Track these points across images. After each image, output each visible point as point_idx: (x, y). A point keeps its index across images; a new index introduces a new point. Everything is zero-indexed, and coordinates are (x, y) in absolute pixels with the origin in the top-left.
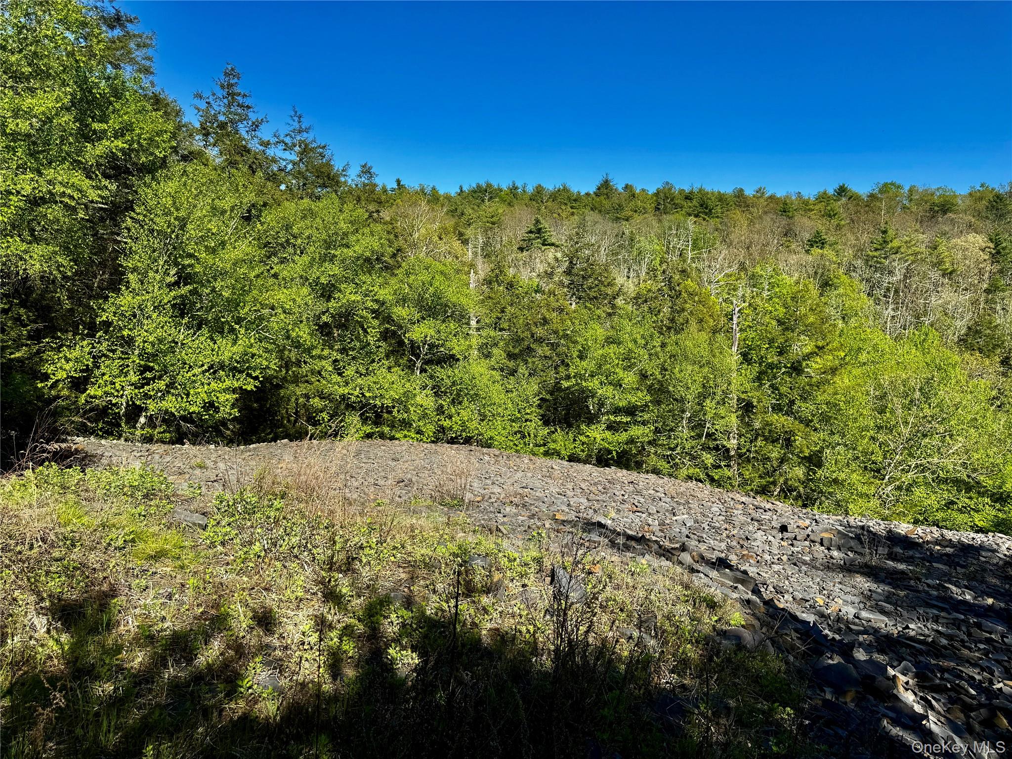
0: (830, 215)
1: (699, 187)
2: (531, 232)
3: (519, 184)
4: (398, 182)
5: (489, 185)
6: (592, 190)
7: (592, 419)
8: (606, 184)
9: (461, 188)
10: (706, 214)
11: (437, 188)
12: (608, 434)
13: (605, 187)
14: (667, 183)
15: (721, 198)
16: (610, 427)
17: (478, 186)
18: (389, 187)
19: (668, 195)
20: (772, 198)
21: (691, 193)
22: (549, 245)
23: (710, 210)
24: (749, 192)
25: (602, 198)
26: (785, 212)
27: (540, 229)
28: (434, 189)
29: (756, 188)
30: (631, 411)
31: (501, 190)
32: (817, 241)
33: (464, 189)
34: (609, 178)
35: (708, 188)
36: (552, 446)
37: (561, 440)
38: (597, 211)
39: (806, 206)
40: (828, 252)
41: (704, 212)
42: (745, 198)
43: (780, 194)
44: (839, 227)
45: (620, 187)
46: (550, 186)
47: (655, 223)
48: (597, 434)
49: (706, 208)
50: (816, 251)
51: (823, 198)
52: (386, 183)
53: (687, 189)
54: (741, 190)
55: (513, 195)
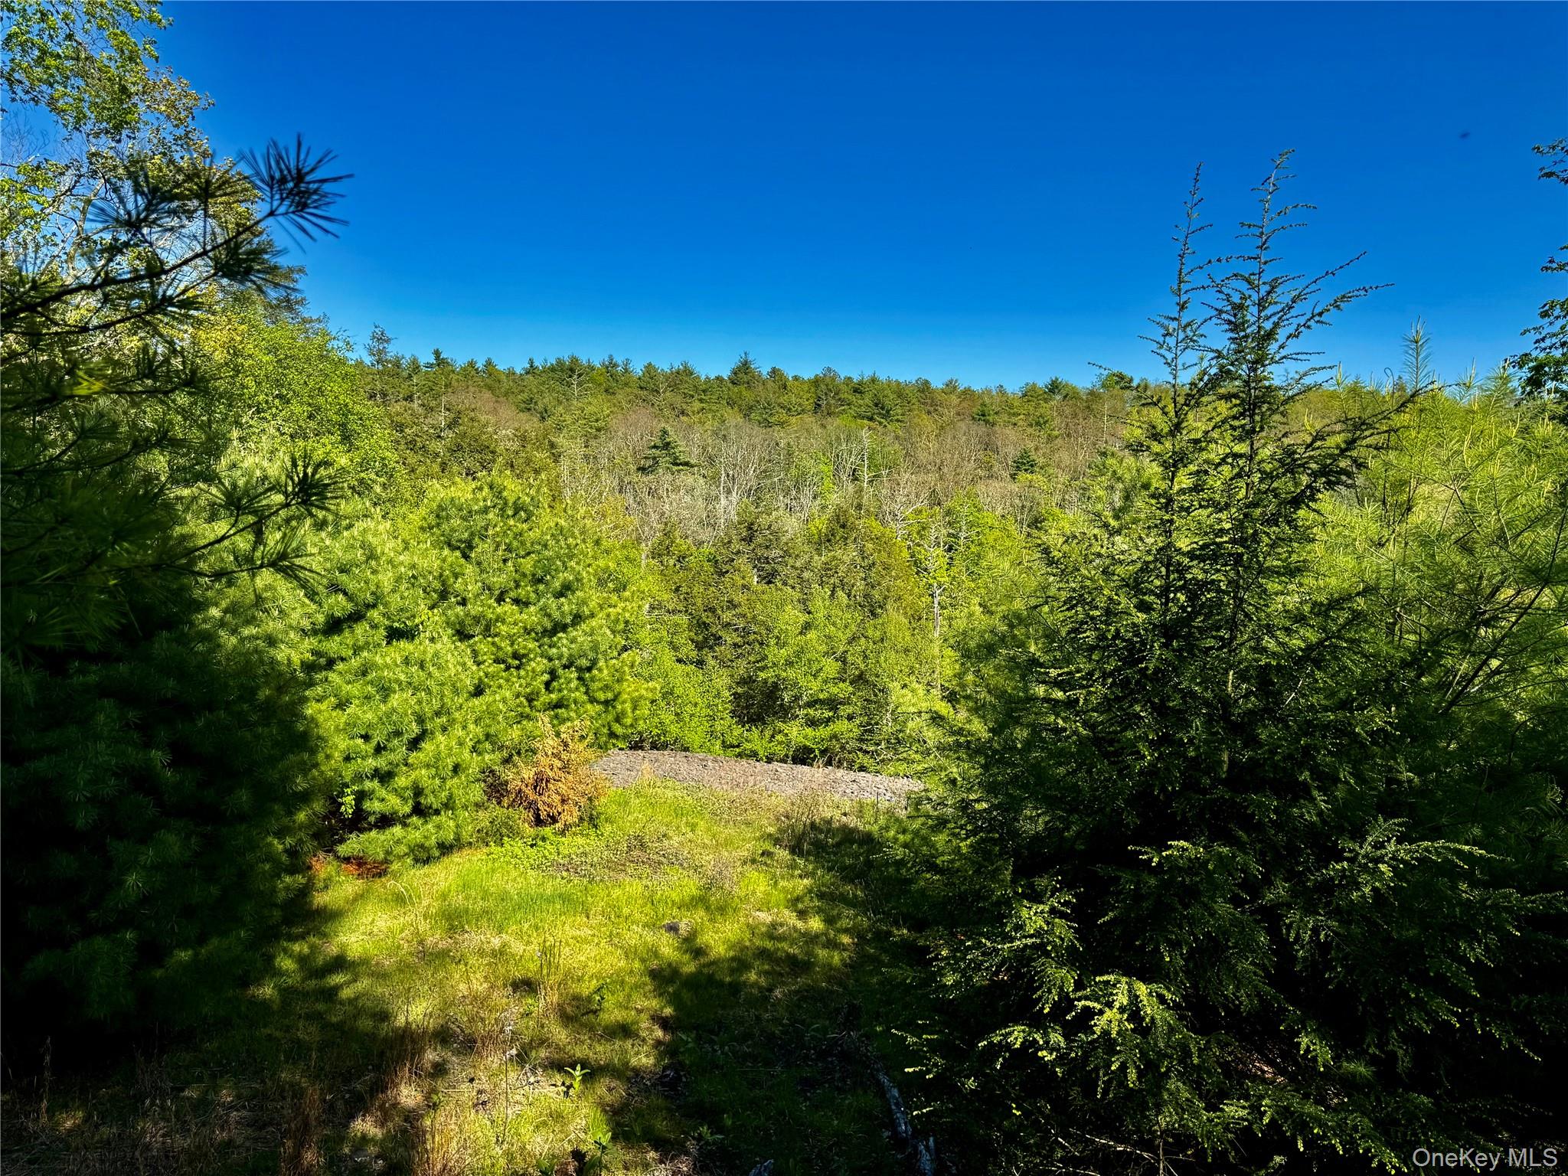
0: (1040, 423)
1: (871, 374)
2: (655, 447)
3: (619, 360)
4: (437, 353)
5: (574, 360)
6: (726, 374)
7: (785, 713)
8: (745, 367)
9: (531, 362)
10: (884, 417)
11: (495, 361)
12: (809, 731)
13: (743, 372)
14: (829, 369)
15: (900, 392)
16: (812, 723)
17: (560, 362)
18: (422, 361)
19: (831, 387)
20: (968, 393)
21: (860, 383)
22: (681, 464)
23: (888, 412)
24: (937, 383)
25: (743, 388)
26: (983, 415)
27: (668, 444)
28: (489, 363)
29: (946, 379)
30: (833, 704)
31: (593, 369)
32: (1024, 464)
33: (536, 364)
34: (750, 359)
35: (882, 377)
36: (748, 746)
37: (755, 739)
38: (736, 409)
39: (1008, 407)
40: (1038, 478)
41: (880, 414)
42: (933, 392)
43: (977, 387)
44: (1050, 439)
45: (765, 371)
46: (665, 364)
47: (817, 429)
48: (796, 733)
49: (883, 408)
50: (1023, 476)
51: (1029, 394)
52: (417, 355)
53: (856, 378)
54: (927, 382)
55: (612, 378)
